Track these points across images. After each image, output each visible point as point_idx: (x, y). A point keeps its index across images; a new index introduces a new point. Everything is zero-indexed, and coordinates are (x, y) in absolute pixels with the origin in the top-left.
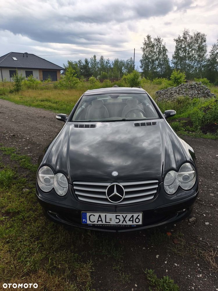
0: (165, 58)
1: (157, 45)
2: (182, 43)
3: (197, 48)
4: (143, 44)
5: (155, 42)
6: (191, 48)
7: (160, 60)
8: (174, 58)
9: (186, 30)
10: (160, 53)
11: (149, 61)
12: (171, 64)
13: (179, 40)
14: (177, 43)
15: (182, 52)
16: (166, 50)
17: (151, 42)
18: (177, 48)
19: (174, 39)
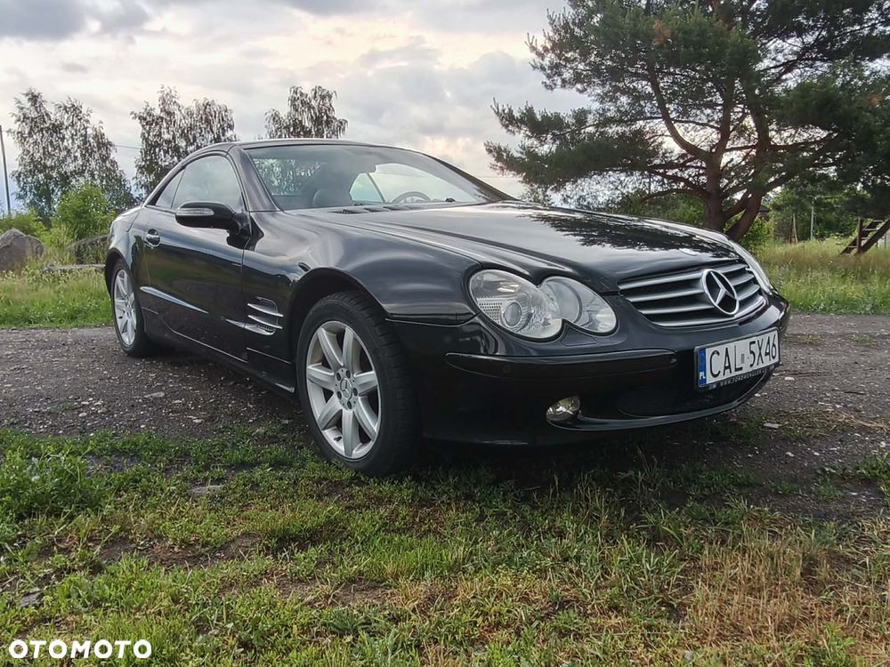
0: (108, 169)
1: (73, 125)
2: (161, 127)
4: (14, 118)
5: (62, 117)
6: (192, 144)
7: (93, 175)
8: (141, 169)
9: (168, 90)
10: (87, 151)
11: (49, 177)
12: (134, 188)
13: (148, 119)
14: (143, 126)
15: (166, 152)
16: (109, 143)
17: (47, 115)
18: (146, 139)
19: (132, 113)
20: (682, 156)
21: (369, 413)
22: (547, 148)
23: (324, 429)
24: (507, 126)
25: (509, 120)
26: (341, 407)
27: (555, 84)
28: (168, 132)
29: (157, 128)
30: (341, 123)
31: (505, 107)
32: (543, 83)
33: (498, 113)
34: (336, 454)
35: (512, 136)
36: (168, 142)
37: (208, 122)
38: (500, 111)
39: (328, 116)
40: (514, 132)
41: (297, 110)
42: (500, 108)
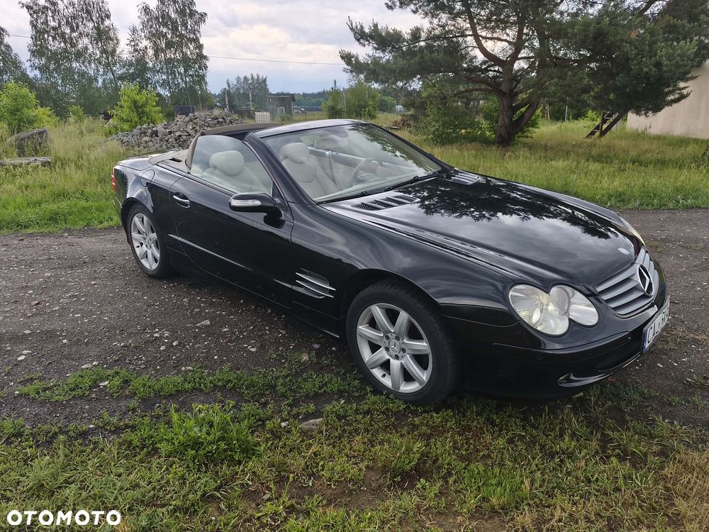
0: (4, 53)
2: (47, 16)
3: (94, 33)
8: (33, 53)
12: (29, 69)
13: (35, 8)
14: (31, 14)
15: (54, 38)
18: (34, 26)
19: (19, 3)
20: (484, 62)
21: (417, 366)
22: (386, 57)
23: (373, 368)
24: (358, 40)
25: (361, 36)
26: (388, 357)
27: (395, 6)
28: (54, 20)
29: (44, 16)
30: (202, 16)
31: (358, 24)
32: (386, 4)
33: (352, 29)
34: (384, 387)
35: (363, 48)
36: (54, 29)
37: (88, 12)
38: (354, 27)
39: (191, 10)
40: (364, 45)
41: (164, 4)
42: (354, 25)
